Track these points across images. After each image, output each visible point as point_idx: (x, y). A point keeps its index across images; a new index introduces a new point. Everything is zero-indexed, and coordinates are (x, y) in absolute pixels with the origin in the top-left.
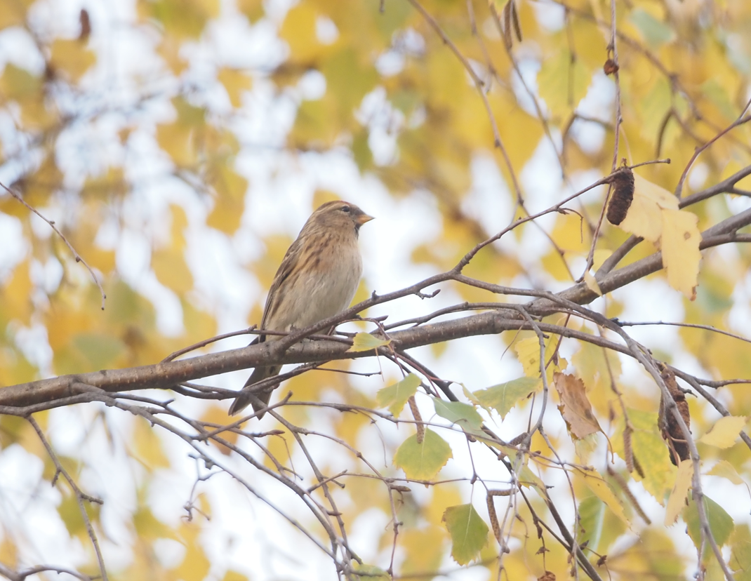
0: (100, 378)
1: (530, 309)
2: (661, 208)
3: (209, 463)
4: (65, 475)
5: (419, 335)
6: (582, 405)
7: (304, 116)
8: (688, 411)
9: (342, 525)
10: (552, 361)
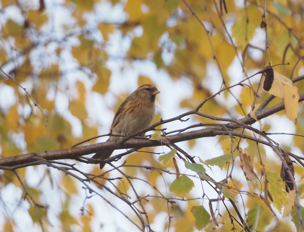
0: (45, 154)
1: (228, 126)
2: (284, 85)
3: (91, 191)
4: (29, 195)
5: (181, 137)
6: (250, 167)
7: (135, 44)
8: (294, 170)
9: (147, 217)
10: (237, 149)
